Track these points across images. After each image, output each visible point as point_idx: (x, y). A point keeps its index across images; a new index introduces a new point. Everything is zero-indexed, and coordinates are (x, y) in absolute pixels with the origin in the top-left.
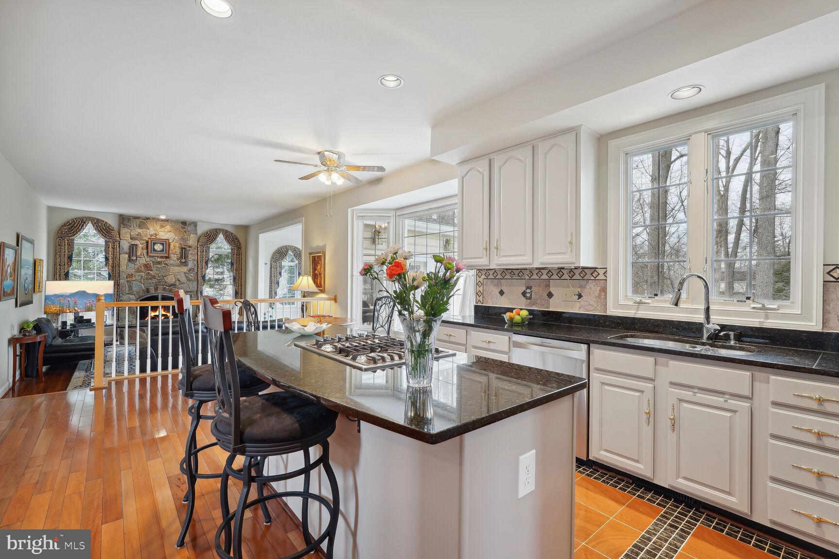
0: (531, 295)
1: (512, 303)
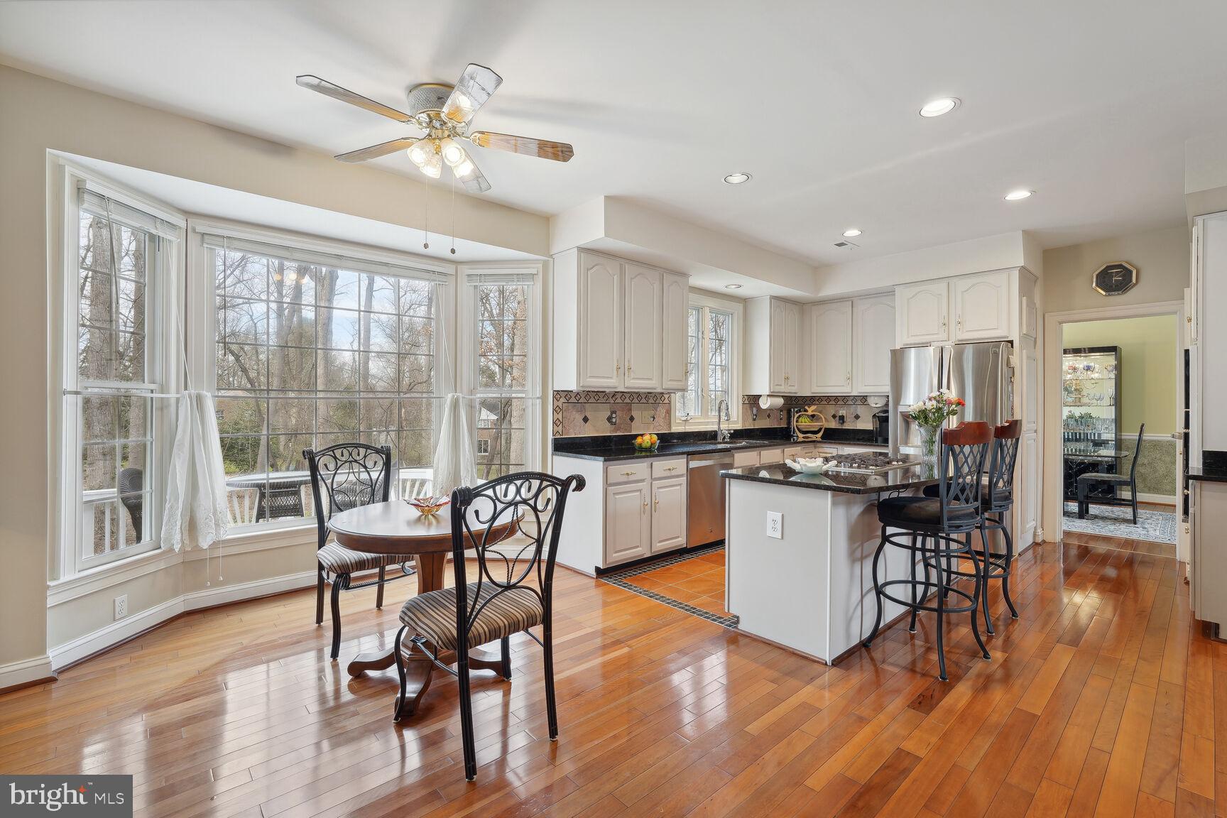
0: (616, 420)
1: (597, 431)
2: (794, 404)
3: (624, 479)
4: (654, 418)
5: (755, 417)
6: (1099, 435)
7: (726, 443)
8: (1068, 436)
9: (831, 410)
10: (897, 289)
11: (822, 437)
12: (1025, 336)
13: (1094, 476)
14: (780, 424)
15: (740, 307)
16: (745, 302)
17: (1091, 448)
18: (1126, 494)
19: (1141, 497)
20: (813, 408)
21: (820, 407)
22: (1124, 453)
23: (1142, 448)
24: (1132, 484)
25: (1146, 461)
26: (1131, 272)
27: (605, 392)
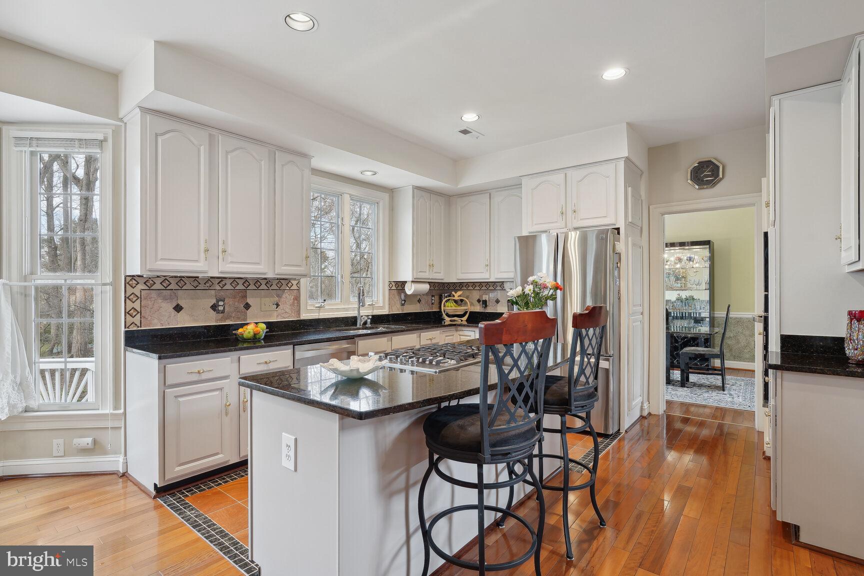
0: (224, 308)
1: (196, 321)
2: (441, 290)
3: (195, 378)
4: (278, 305)
5: (403, 302)
6: (700, 313)
7: (366, 328)
8: (677, 314)
9: (476, 295)
10: (524, 181)
11: (467, 321)
12: (630, 224)
13: (693, 350)
14: (432, 308)
15: (386, 196)
16: (391, 192)
17: (692, 324)
18: (717, 363)
19: (729, 364)
20: (459, 293)
21: (467, 293)
22: (716, 330)
23: (729, 324)
24: (721, 356)
25: (732, 335)
26: (718, 167)
27: (198, 277)
